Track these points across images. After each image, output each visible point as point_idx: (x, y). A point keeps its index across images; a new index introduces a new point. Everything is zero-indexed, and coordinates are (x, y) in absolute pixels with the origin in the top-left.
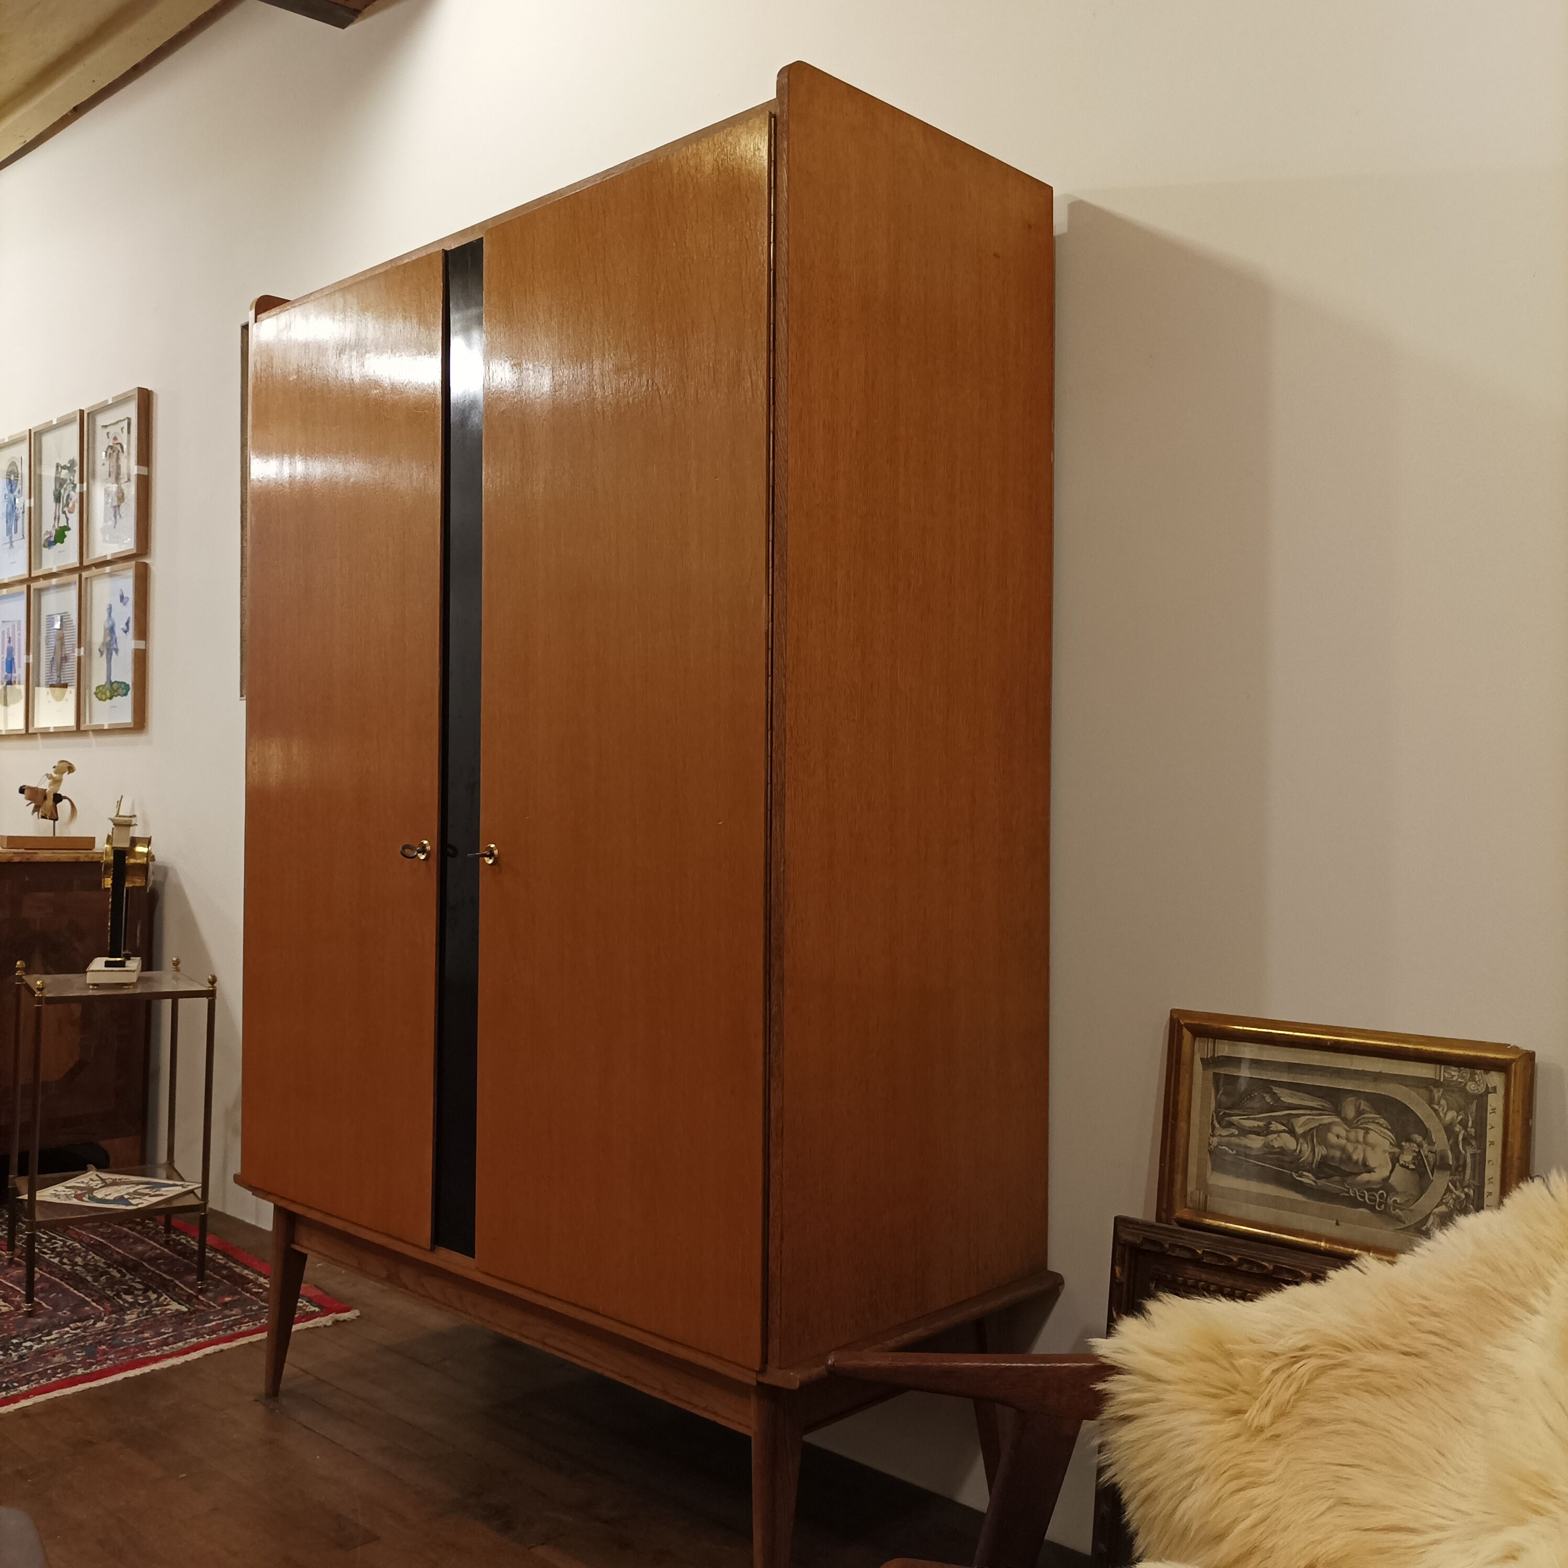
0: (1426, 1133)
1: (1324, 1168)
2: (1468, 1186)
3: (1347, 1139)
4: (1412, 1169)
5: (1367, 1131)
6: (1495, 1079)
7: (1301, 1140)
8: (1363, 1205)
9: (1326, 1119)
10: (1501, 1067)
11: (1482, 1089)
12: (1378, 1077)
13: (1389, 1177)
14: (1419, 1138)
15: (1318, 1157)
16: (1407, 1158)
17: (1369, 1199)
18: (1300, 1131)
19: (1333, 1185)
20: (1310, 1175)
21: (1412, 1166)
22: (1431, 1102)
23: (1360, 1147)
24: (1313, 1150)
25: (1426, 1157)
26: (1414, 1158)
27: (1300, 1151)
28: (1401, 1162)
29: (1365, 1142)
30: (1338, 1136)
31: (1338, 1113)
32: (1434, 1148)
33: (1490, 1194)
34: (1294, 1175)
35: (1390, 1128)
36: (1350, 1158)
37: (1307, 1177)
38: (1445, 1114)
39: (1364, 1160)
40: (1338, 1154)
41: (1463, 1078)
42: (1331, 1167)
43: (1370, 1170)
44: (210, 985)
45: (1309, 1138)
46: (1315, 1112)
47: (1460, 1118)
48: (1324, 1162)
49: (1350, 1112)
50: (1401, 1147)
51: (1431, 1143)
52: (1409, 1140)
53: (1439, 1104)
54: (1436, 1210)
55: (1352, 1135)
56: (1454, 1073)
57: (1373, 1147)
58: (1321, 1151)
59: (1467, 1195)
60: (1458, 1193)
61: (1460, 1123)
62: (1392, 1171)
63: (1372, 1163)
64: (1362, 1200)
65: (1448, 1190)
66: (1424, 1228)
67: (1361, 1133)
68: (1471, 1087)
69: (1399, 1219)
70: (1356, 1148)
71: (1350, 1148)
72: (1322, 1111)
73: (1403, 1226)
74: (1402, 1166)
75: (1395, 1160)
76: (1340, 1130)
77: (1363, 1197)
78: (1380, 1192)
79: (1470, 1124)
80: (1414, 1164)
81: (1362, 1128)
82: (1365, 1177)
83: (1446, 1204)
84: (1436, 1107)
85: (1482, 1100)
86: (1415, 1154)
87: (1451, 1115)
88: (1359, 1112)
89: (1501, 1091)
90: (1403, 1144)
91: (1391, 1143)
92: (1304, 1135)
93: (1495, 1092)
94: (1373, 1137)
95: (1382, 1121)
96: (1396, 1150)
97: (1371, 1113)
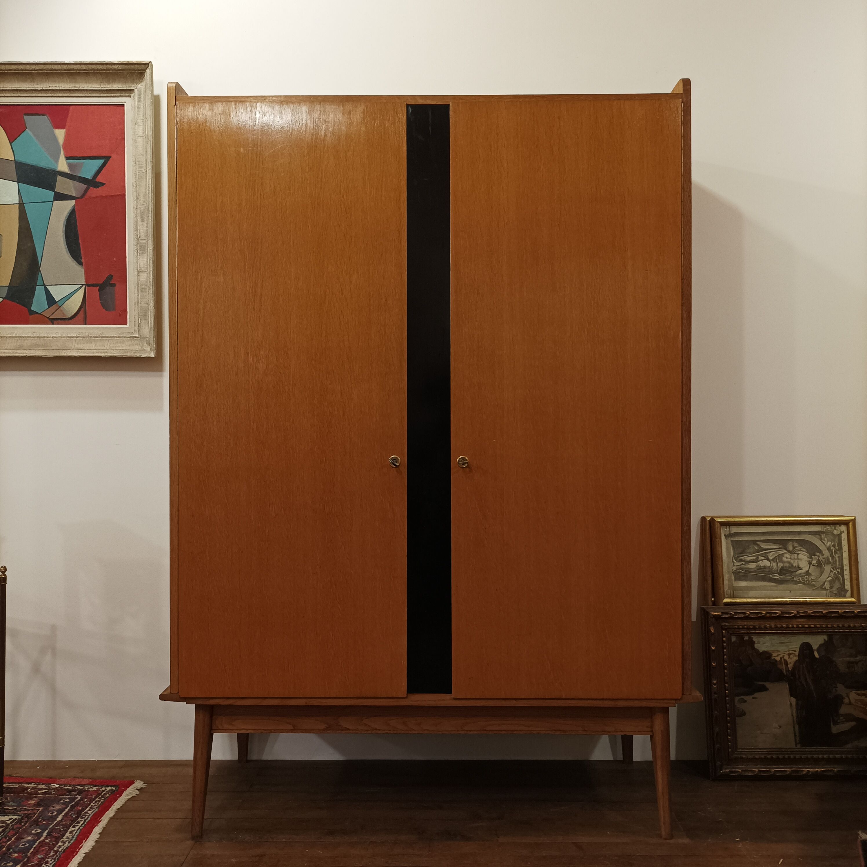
0: (820, 551)
1: (782, 571)
2: (838, 569)
3: (790, 558)
4: (817, 566)
5: (798, 554)
6: (843, 528)
7: (772, 562)
8: (800, 582)
9: (781, 552)
10: (846, 523)
11: (839, 532)
12: (800, 533)
13: (809, 570)
14: (818, 554)
15: (779, 568)
16: (814, 562)
17: (802, 580)
18: (771, 558)
19: (787, 577)
20: (777, 575)
21: (817, 565)
22: (821, 539)
23: (796, 561)
24: (777, 565)
25: (822, 560)
26: (817, 561)
27: (772, 566)
28: (812, 564)
29: (798, 559)
30: (787, 558)
31: (786, 549)
32: (824, 557)
33: (846, 570)
34: (771, 576)
35: (807, 551)
36: (792, 565)
37: (776, 576)
38: (827, 543)
39: (798, 564)
40: (787, 565)
41: (832, 529)
42: (785, 570)
43: (801, 569)
45: (775, 560)
46: (776, 550)
47: (832, 544)
48: (782, 569)
49: (791, 548)
50: (812, 558)
51: (823, 555)
52: (815, 555)
53: (824, 540)
54: (827, 580)
55: (792, 557)
56: (828, 528)
57: (801, 560)
58: (780, 565)
59: (838, 572)
60: (835, 572)
61: (833, 546)
62: (809, 568)
63: (801, 566)
64: (799, 581)
65: (831, 571)
66: (824, 587)
67: (796, 555)
68: (835, 532)
69: (814, 586)
70: (794, 562)
71: (792, 561)
72: (779, 549)
73: (816, 588)
74: (813, 565)
75: (810, 563)
76: (788, 555)
77: (800, 580)
78: (806, 576)
79: (836, 546)
80: (817, 564)
81: (796, 554)
82: (799, 572)
83: (831, 576)
84: (823, 541)
85: (839, 536)
86: (817, 560)
87: (829, 543)
88: (794, 547)
89: (846, 532)
90: (813, 557)
91: (808, 557)
92: (773, 560)
93: (844, 533)
94: (800, 556)
95: (803, 549)
96: (810, 560)
97: (798, 547)
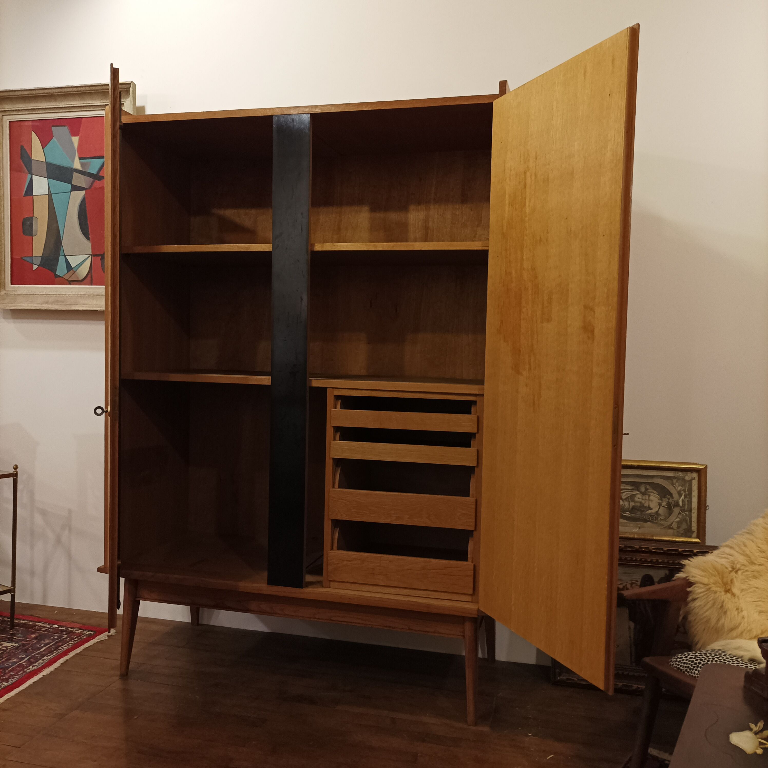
0: (671, 495)
1: (633, 509)
2: (686, 511)
3: (642, 499)
4: (666, 507)
5: (649, 496)
6: (695, 475)
7: (625, 501)
8: (649, 521)
9: (634, 493)
10: (698, 471)
11: (690, 478)
12: (652, 477)
13: (658, 511)
14: (668, 497)
15: (631, 506)
16: (664, 504)
17: (651, 519)
18: (624, 498)
19: (638, 515)
20: (629, 513)
21: (666, 506)
22: (672, 484)
23: (647, 501)
24: (629, 504)
25: (671, 503)
26: (667, 503)
27: (624, 505)
28: (662, 505)
29: (649, 500)
30: (639, 498)
31: (638, 490)
32: (674, 500)
33: (694, 513)
34: (622, 513)
35: (658, 494)
36: (643, 505)
37: (628, 514)
38: (678, 488)
39: (649, 505)
40: (639, 504)
41: (683, 475)
42: (637, 509)
43: (651, 509)
44: (14, 470)
45: (627, 500)
46: (630, 491)
47: (683, 488)
48: (634, 508)
49: (643, 489)
50: (661, 500)
51: (673, 498)
52: (665, 497)
53: (675, 484)
54: (676, 520)
55: (644, 498)
56: (680, 474)
57: (652, 501)
58: (632, 504)
59: (686, 514)
60: (683, 514)
61: (683, 490)
62: (659, 509)
63: (652, 506)
64: (648, 519)
65: (680, 513)
66: (671, 527)
67: (647, 497)
68: (687, 478)
69: (662, 525)
70: (645, 502)
71: (643, 502)
72: (632, 490)
73: (664, 527)
74: (663, 506)
75: (660, 505)
76: (639, 496)
77: (649, 518)
78: (655, 516)
79: (686, 490)
80: (667, 506)
81: (648, 495)
82: (650, 511)
83: (679, 518)
84: (674, 486)
85: (690, 482)
86: (667, 502)
87: (680, 488)
88: (646, 489)
89: (697, 479)
90: (663, 499)
91: (659, 499)
92: (626, 499)
93: (695, 479)
94: (652, 498)
95: (655, 492)
96: (660, 501)
97: (651, 489)
